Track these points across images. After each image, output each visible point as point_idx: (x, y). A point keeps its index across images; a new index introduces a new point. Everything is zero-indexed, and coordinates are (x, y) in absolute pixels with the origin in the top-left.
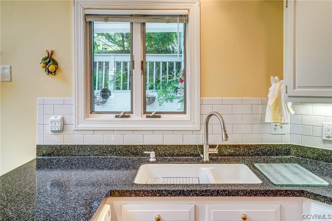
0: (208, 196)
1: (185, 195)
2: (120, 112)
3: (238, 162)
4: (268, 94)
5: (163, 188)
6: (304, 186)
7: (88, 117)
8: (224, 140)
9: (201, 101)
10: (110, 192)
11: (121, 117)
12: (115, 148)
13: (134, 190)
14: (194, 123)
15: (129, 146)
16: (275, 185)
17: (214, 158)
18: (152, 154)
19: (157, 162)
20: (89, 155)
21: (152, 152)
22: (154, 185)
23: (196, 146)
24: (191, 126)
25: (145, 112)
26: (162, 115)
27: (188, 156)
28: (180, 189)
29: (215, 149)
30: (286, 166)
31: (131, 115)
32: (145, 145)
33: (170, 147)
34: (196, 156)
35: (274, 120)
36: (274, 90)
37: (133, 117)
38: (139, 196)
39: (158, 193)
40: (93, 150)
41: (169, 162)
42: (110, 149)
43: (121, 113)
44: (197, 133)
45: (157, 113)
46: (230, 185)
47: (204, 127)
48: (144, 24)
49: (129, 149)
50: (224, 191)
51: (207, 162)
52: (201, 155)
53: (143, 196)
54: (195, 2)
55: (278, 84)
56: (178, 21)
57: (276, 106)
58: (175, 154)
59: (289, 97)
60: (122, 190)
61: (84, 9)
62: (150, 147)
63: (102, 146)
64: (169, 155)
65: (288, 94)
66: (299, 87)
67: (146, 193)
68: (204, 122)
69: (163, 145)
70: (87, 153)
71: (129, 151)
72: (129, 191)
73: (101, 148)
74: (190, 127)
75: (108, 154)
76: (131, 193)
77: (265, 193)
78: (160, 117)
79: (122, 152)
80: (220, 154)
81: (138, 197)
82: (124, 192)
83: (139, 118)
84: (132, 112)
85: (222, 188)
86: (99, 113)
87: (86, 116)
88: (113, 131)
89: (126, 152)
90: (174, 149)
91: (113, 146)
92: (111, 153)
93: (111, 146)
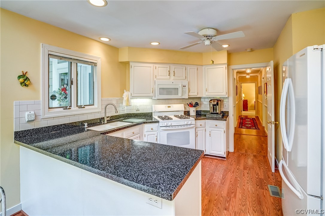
4: (123, 96)
8: (116, 113)
9: (102, 99)
11: (67, 109)
14: (99, 109)
15: (72, 123)
17: (109, 121)
18: (86, 124)
19: (88, 127)
23: (100, 118)
25: (77, 106)
26: (86, 107)
27: (97, 123)
29: (109, 118)
32: (80, 121)
33: (90, 120)
36: (126, 94)
37: (72, 109)
40: (54, 128)
42: (63, 126)
47: (104, 110)
48: (77, 64)
51: (106, 124)
52: (102, 122)
57: (128, 100)
58: (92, 123)
59: (132, 96)
61: (48, 51)
62: (82, 122)
63: (59, 125)
66: (135, 93)
68: (104, 108)
69: (87, 120)
70: (50, 130)
71: (72, 125)
79: (69, 126)
83: (76, 109)
84: (71, 106)
86: (53, 108)
88: (64, 117)
90: (92, 121)
91: (65, 124)
92: (63, 128)
93: (63, 124)
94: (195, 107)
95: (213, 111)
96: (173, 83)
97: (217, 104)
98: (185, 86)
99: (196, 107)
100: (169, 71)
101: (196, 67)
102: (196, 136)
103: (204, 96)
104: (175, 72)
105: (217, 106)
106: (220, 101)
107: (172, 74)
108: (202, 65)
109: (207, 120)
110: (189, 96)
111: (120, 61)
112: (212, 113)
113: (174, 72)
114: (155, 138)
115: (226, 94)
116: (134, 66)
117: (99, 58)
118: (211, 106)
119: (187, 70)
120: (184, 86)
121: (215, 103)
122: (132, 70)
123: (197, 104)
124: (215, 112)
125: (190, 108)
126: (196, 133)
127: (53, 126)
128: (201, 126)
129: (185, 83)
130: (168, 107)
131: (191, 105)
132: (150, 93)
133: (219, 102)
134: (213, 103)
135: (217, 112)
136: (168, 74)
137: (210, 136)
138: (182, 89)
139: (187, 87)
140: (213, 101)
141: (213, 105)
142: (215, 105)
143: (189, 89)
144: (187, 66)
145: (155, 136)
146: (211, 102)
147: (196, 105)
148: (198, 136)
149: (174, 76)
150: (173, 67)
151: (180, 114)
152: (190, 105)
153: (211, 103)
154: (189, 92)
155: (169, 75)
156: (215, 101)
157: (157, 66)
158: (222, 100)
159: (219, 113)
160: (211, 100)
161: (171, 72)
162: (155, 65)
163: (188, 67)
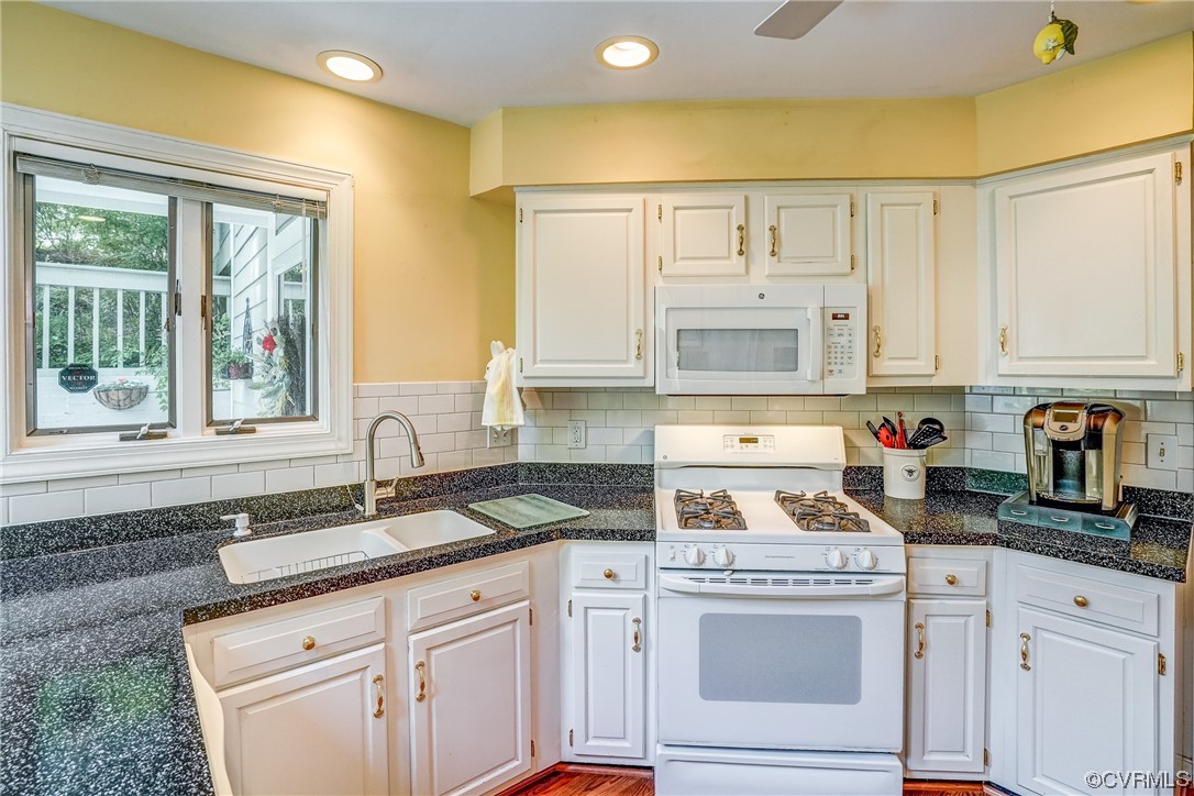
0: (413, 572)
1: (367, 581)
2: (138, 427)
3: (433, 507)
4: (485, 373)
5: (317, 578)
6: (559, 522)
7: (20, 446)
8: (415, 465)
9: (356, 390)
10: (185, 615)
11: (140, 439)
12: (125, 521)
13: (249, 596)
14: (340, 439)
15: (169, 510)
16: (519, 530)
17: (386, 506)
18: (242, 520)
19: (256, 534)
20: (31, 553)
21: (241, 515)
22: (291, 578)
23: (344, 488)
24: (332, 446)
25: (210, 423)
26: (259, 427)
27: (329, 511)
28: (356, 571)
29: (389, 489)
30: (520, 500)
31: (169, 431)
32: (215, 503)
33: (283, 497)
34: (344, 508)
35: (500, 420)
36: (498, 365)
37: (177, 436)
38: (262, 606)
39: (307, 590)
40: (47, 536)
41: (287, 530)
42: (106, 526)
43: (143, 428)
44: (346, 459)
45: (245, 422)
46: (447, 545)
47: (364, 445)
48: (209, 205)
49: (168, 518)
50: (442, 556)
51: (374, 518)
52: (357, 506)
53: (270, 605)
54: (344, 179)
55: (504, 356)
56: (304, 212)
57: (503, 396)
58: (297, 512)
59: (525, 378)
60: (216, 604)
61: (11, 136)
62: (230, 504)
63: (80, 522)
64: (281, 517)
65: (524, 374)
66: (542, 361)
67: (278, 596)
68: (364, 434)
69: (264, 497)
70: (23, 547)
71: (168, 523)
72: (236, 601)
73: (74, 527)
74: (330, 447)
75: (101, 539)
76: (241, 605)
77: (508, 546)
78: (253, 431)
79: (148, 528)
80: (399, 497)
81: (260, 610)
82: (221, 608)
83: (198, 438)
84: (172, 424)
85: (436, 553)
86: (61, 433)
87: (14, 444)
88: (116, 477)
89: (159, 525)
90: (293, 502)
91: (119, 515)
92: (111, 534)
93: (109, 517)
94: (916, 447)
95: (1057, 486)
96: (762, 296)
97: (1094, 438)
98: (846, 317)
99: (923, 447)
100: (740, 228)
101: (925, 194)
102: (915, 649)
103: (987, 380)
104: (783, 230)
105: (1091, 456)
106: (1119, 416)
107: (761, 243)
108: (972, 180)
109: (998, 553)
110: (869, 375)
111: (476, 189)
112: (1042, 502)
113: (773, 229)
114: (631, 629)
115: (1180, 370)
116: (536, 212)
117: (340, 176)
118: (1042, 446)
119: (860, 217)
120: (835, 317)
121: (1077, 429)
122: (523, 233)
123: (931, 431)
124: (1071, 495)
125: (886, 450)
126: (915, 632)
127: (44, 526)
128: (951, 590)
129: (849, 295)
130: (743, 440)
131: (891, 434)
132: (626, 361)
133: (1109, 426)
134: (1053, 428)
135: (1091, 494)
136: (735, 247)
137: (1025, 667)
138: (826, 332)
139: (858, 322)
140: (1057, 418)
141: (1058, 447)
142: (1074, 445)
143: (872, 333)
144: (861, 192)
145: (631, 616)
146: (1039, 420)
147: (926, 435)
148: (931, 654)
149: (773, 253)
150: (765, 203)
151: (810, 488)
152: (883, 433)
153: (1039, 432)
154: (873, 350)
155: (741, 253)
156: (1073, 418)
157: (668, 200)
158: (1135, 410)
159: (1108, 504)
160: (1042, 408)
161: (754, 229)
162: (655, 199)
163: (873, 198)
